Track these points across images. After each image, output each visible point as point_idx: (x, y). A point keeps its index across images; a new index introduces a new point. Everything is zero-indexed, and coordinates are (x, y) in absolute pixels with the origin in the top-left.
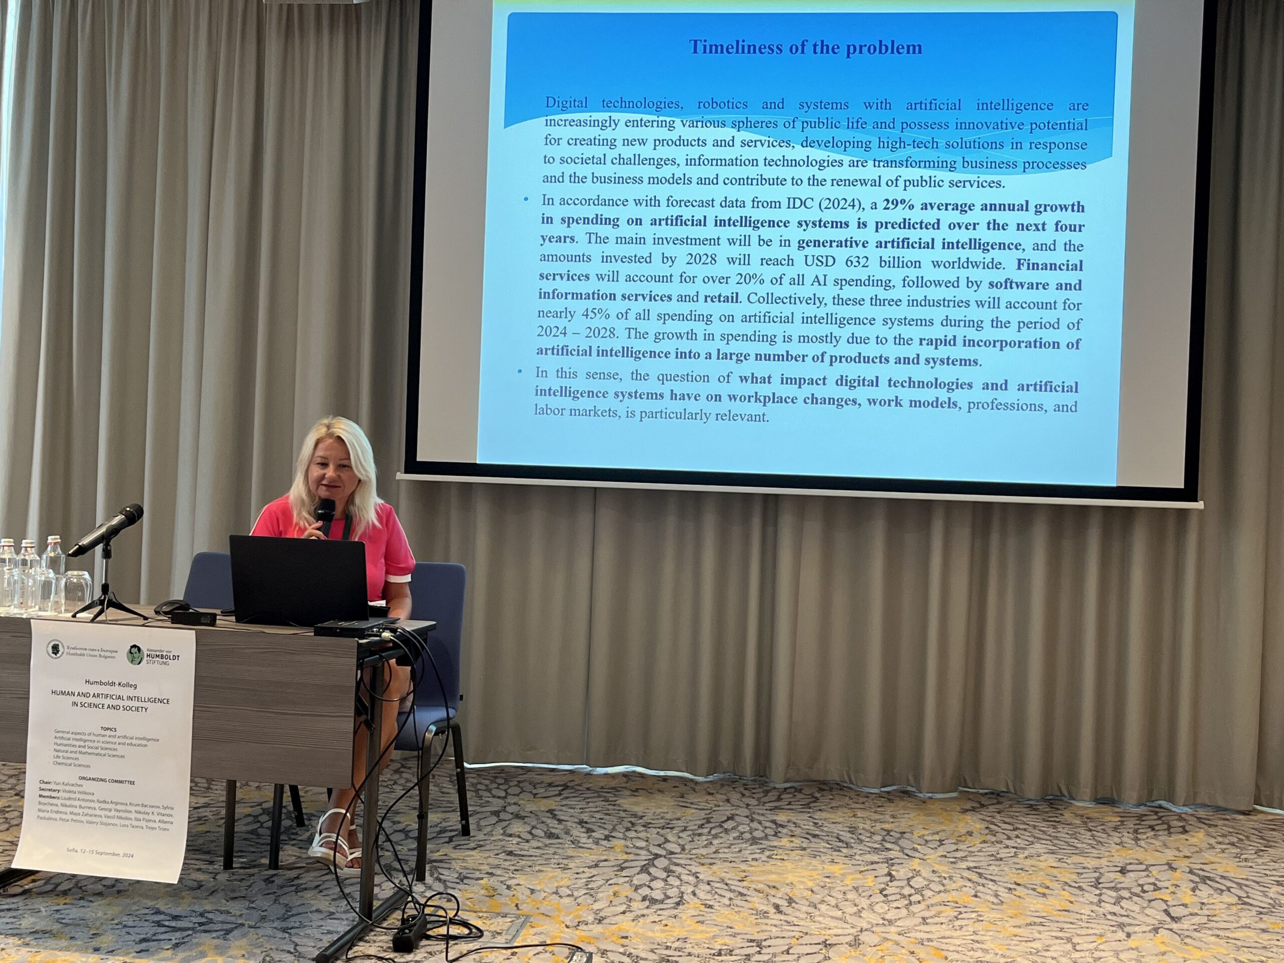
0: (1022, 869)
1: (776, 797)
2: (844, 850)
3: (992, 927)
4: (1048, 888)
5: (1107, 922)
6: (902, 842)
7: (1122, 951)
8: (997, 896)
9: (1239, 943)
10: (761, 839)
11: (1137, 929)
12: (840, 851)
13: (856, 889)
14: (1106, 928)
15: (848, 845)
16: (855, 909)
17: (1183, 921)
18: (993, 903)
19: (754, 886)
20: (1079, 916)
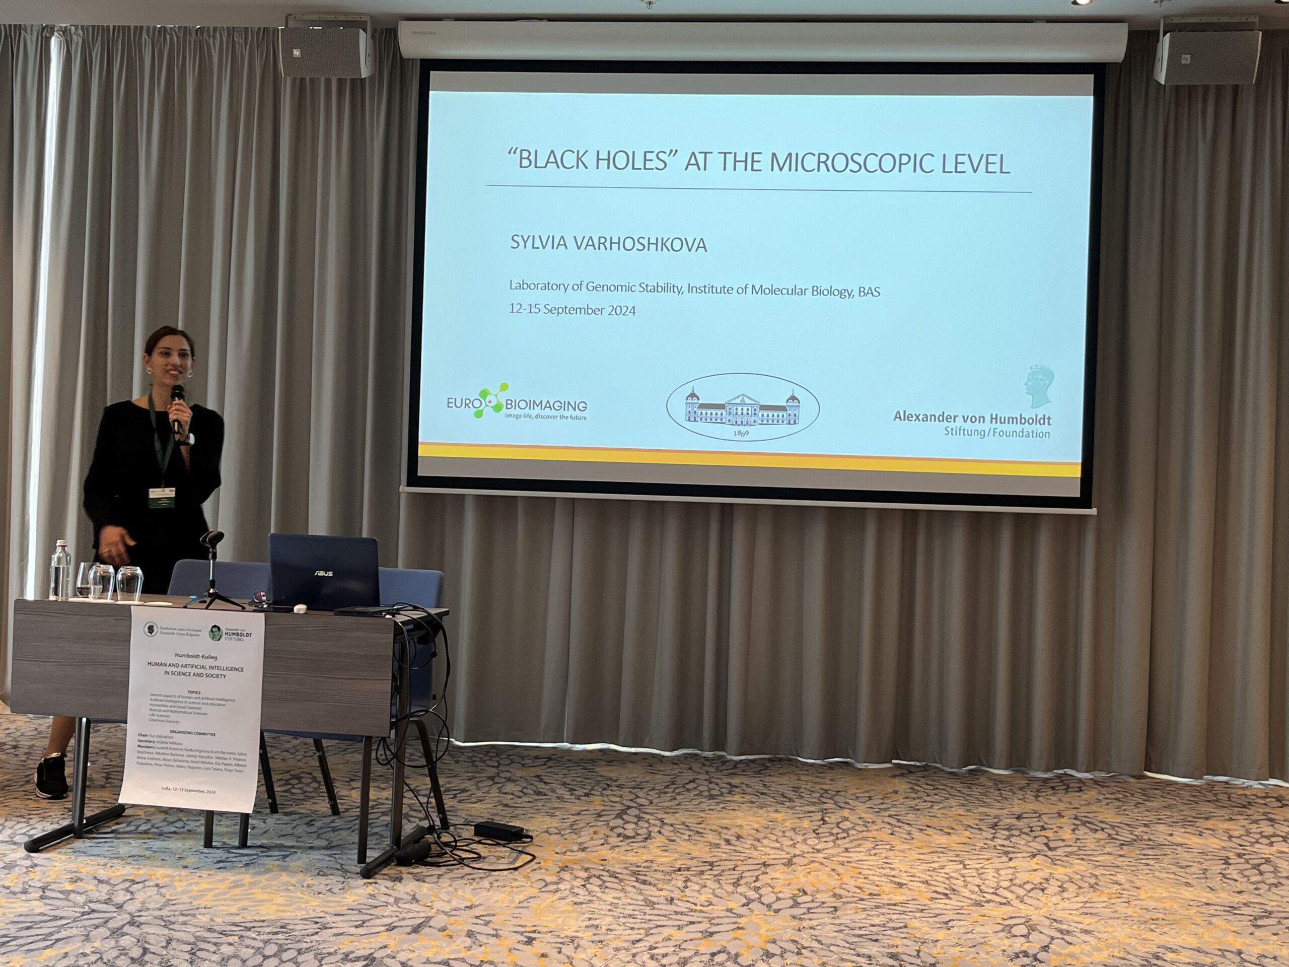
0: (934, 817)
1: (732, 766)
2: (787, 804)
3: (901, 854)
4: (953, 829)
5: (995, 851)
6: (836, 798)
7: (1001, 869)
8: (909, 834)
9: (1097, 863)
10: (717, 795)
11: (1018, 855)
12: (783, 804)
13: (794, 829)
14: (994, 854)
15: (790, 800)
16: (792, 842)
17: (1058, 850)
18: (905, 839)
19: (710, 827)
20: (973, 847)
